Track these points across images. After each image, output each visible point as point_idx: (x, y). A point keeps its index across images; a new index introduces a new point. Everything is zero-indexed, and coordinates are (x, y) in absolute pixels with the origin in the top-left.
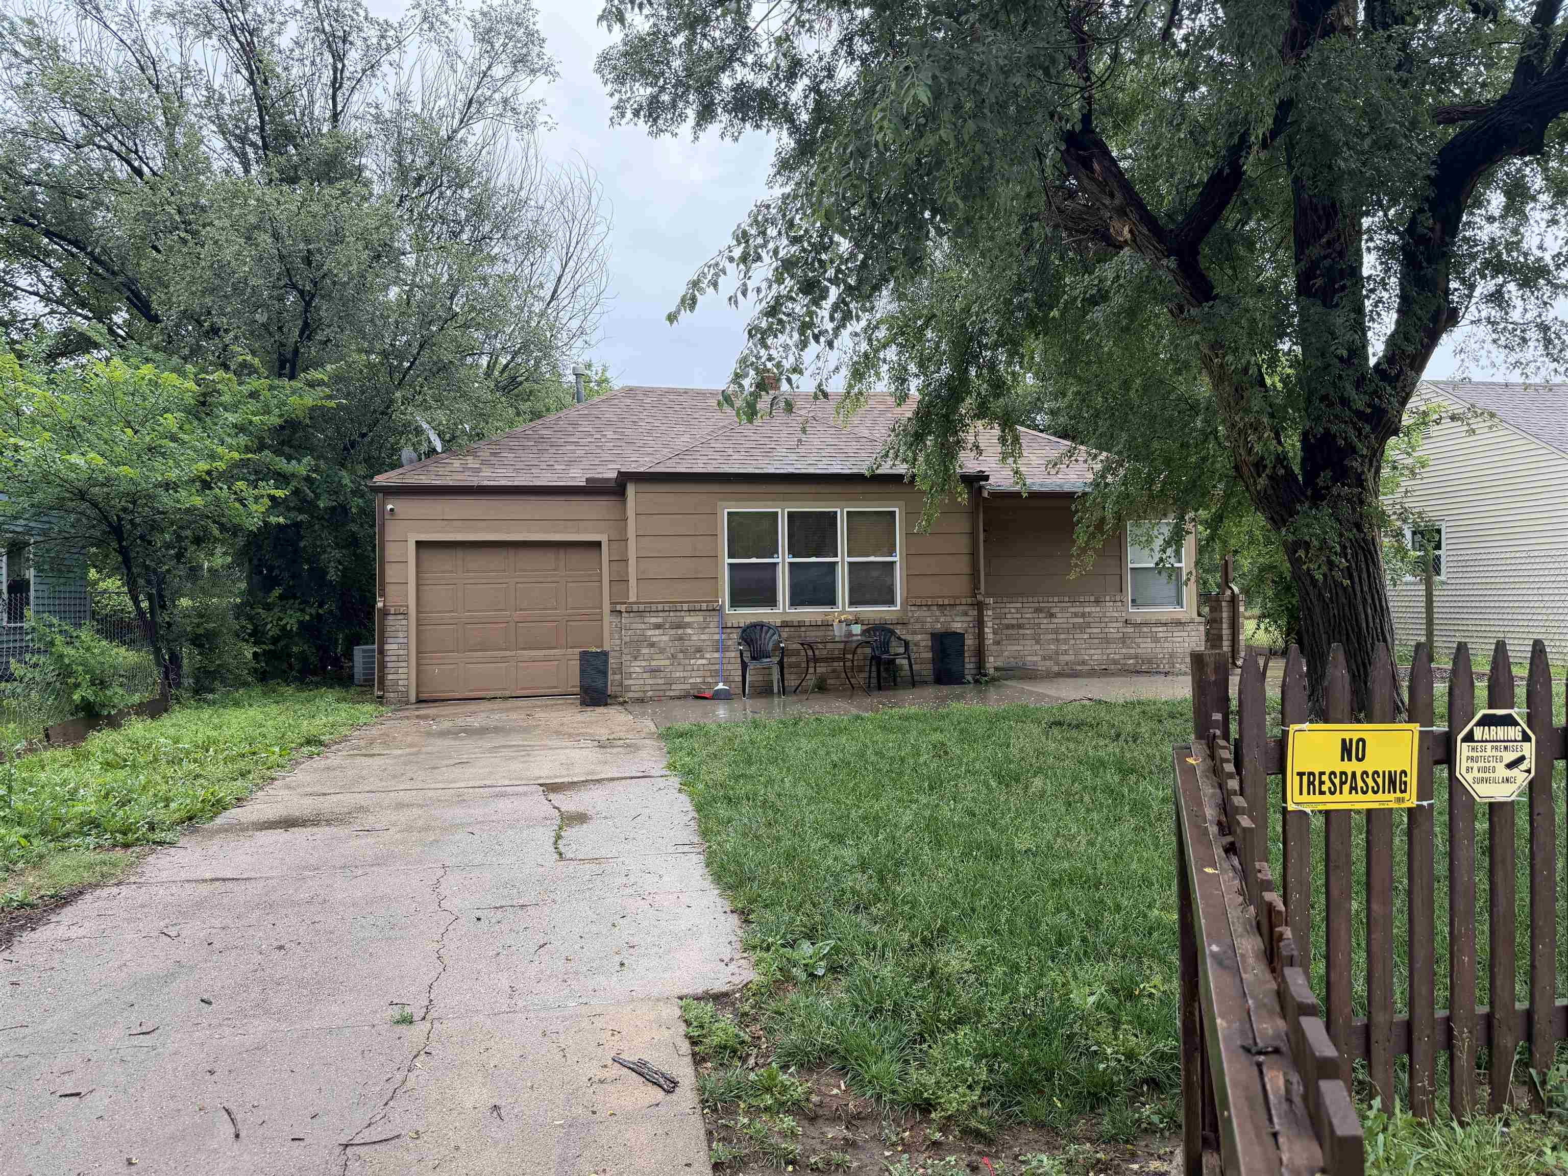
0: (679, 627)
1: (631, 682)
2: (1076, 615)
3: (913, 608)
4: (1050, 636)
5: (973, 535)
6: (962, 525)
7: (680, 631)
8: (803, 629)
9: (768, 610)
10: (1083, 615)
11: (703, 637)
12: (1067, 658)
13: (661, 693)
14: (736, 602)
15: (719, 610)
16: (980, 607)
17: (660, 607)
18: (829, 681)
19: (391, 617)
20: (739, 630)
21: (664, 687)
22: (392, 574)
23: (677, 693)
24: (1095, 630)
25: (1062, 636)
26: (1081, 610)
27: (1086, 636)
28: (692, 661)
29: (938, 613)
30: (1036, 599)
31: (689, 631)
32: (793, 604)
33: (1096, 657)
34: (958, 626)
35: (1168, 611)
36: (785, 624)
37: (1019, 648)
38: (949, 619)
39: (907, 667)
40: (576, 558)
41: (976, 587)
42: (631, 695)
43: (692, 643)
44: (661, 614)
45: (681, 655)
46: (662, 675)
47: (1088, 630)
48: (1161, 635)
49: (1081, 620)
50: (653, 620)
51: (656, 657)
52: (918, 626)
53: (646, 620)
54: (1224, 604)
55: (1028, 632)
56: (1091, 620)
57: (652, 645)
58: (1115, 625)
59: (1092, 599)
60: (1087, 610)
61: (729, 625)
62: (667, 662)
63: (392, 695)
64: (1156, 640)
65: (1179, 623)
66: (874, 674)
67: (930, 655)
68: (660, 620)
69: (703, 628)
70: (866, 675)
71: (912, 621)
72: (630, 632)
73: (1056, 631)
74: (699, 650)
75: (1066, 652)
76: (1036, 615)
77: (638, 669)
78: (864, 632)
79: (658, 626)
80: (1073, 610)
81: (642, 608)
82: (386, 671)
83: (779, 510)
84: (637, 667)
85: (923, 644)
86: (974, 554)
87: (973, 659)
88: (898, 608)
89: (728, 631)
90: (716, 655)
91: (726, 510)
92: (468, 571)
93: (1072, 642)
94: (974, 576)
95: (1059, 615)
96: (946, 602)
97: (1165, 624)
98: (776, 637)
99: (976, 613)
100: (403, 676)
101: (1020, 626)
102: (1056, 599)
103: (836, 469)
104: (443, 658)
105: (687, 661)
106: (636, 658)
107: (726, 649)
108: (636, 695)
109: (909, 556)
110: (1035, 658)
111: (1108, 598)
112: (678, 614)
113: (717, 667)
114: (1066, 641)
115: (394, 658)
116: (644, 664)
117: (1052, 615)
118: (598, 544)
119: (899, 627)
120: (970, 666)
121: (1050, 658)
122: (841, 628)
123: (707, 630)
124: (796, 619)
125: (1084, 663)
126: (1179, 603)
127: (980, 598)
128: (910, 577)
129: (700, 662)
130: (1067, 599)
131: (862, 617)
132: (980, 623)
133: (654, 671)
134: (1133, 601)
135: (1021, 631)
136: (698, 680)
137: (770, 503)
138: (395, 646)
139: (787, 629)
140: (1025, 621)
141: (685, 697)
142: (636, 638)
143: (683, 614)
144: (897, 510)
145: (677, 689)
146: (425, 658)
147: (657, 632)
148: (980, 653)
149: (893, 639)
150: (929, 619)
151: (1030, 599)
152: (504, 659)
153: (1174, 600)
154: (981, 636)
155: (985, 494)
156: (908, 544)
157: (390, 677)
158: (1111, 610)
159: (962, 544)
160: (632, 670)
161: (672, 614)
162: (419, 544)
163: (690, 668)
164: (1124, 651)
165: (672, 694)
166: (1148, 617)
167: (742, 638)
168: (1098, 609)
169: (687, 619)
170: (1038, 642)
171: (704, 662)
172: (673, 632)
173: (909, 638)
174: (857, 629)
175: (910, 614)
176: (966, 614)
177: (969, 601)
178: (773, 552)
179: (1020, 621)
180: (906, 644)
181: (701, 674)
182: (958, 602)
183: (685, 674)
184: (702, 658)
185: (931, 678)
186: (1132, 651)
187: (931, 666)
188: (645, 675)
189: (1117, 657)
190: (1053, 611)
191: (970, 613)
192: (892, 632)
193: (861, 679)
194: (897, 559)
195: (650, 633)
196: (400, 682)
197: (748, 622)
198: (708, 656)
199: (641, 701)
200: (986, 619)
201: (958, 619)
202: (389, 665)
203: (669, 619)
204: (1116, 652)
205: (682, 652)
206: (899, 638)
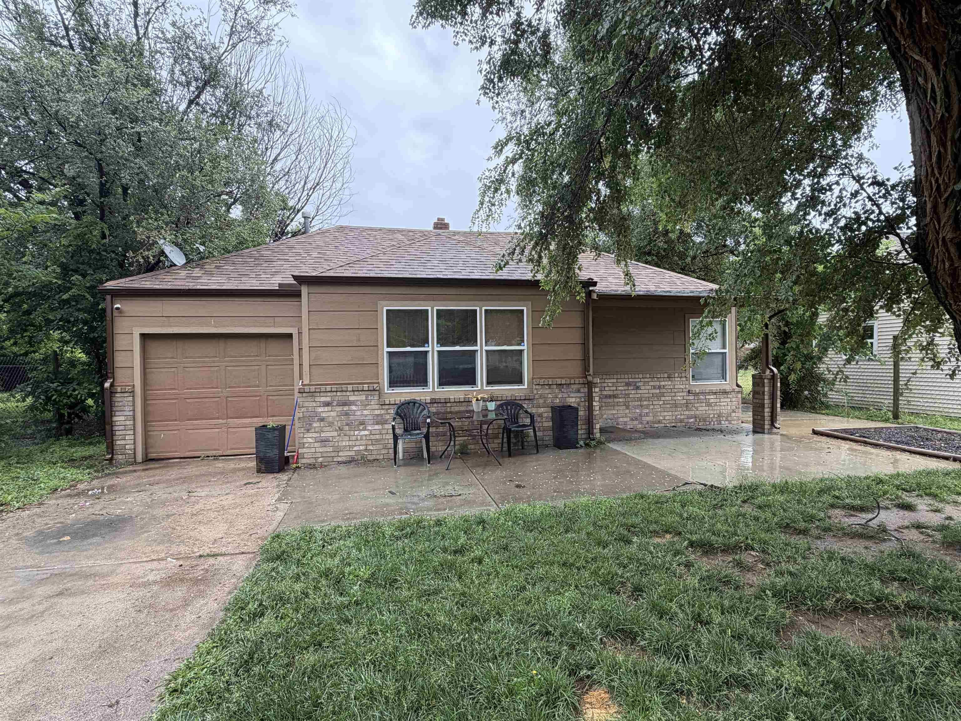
0: (345, 404)
1: (304, 450)
2: (654, 387)
3: (537, 387)
4: (637, 403)
5: (585, 328)
6: (576, 320)
7: (346, 408)
8: (449, 405)
9: (419, 390)
10: (659, 387)
11: (365, 412)
12: (648, 419)
13: (330, 459)
14: (393, 383)
15: (380, 392)
16: (590, 385)
17: (328, 388)
18: (469, 447)
19: (117, 395)
20: (396, 407)
21: (333, 454)
22: (120, 360)
23: (344, 459)
24: (667, 398)
25: (645, 403)
26: (658, 383)
27: (661, 403)
28: (356, 433)
29: (557, 391)
30: (626, 376)
31: (354, 408)
32: (442, 383)
33: (667, 418)
34: (572, 401)
35: (716, 384)
36: (434, 402)
37: (614, 412)
38: (565, 395)
39: (532, 434)
40: (274, 347)
41: (586, 369)
42: (304, 461)
43: (357, 418)
44: (329, 394)
45: (347, 428)
46: (331, 444)
47: (663, 398)
48: (712, 401)
49: (658, 391)
50: (323, 399)
51: (326, 429)
52: (541, 401)
53: (317, 399)
54: (766, 381)
55: (621, 400)
56: (664, 391)
57: (322, 420)
58: (681, 394)
59: (666, 375)
60: (663, 383)
61: (387, 402)
62: (335, 434)
63: (120, 457)
64: (709, 405)
65: (725, 392)
66: (505, 440)
67: (550, 424)
68: (328, 399)
69: (365, 405)
70: (500, 441)
71: (537, 397)
72: (303, 410)
73: (640, 400)
74: (362, 423)
75: (647, 415)
76: (626, 388)
77: (310, 440)
78: (498, 407)
79: (327, 404)
80: (652, 384)
81: (313, 389)
82: (115, 438)
83: (429, 308)
84: (309, 438)
85: (545, 415)
86: (585, 345)
87: (584, 427)
88: (526, 387)
89: (387, 407)
90: (377, 427)
91: (385, 307)
92: (186, 358)
93: (652, 407)
94: (585, 360)
95: (642, 388)
96: (563, 382)
97: (715, 393)
98: (425, 412)
99: (586, 390)
100: (129, 442)
101: (615, 396)
102: (641, 376)
103: (476, 275)
104: (167, 425)
105: (352, 433)
106: (308, 431)
107: (385, 422)
108: (308, 461)
109: (534, 346)
110: (625, 419)
111: (676, 375)
112: (344, 394)
113: (378, 437)
114: (647, 407)
115: (121, 428)
116: (315, 435)
117: (638, 388)
118: (290, 336)
119: (526, 402)
120: (582, 431)
121: (636, 419)
122: (478, 404)
123: (368, 407)
124: (443, 397)
125: (659, 422)
126: (724, 377)
127: (590, 378)
128: (535, 361)
129: (363, 433)
130: (648, 376)
131: (496, 394)
132: (590, 398)
133: (324, 441)
134: (693, 376)
135: (616, 400)
136: (362, 448)
137: (422, 302)
138: (123, 418)
139: (435, 405)
140: (619, 392)
141: (350, 462)
142: (307, 414)
143: (348, 393)
144: (525, 309)
145: (344, 455)
146: (150, 426)
147: (326, 409)
148: (590, 422)
149: (521, 412)
150: (550, 396)
151: (623, 376)
152: (216, 426)
153: (720, 375)
154: (590, 408)
155: (595, 296)
156: (533, 336)
157: (118, 442)
158: (679, 384)
159: (576, 336)
160: (305, 440)
161: (339, 394)
162: (144, 337)
163: (354, 438)
164: (687, 413)
165: (340, 459)
166: (703, 388)
167: (397, 413)
168: (670, 383)
169: (352, 398)
170: (627, 407)
171: (366, 433)
172: (339, 409)
173: (534, 411)
174: (492, 406)
175: (535, 392)
176: (579, 391)
177: (581, 381)
178: (425, 341)
179: (615, 392)
180: (532, 417)
181: (364, 442)
182: (572, 382)
183: (351, 443)
184: (364, 429)
185: (551, 442)
186: (693, 413)
187: (551, 433)
188: (316, 445)
189: (682, 417)
190: (639, 384)
191: (582, 390)
192: (521, 407)
193: (494, 445)
194: (525, 348)
195: (320, 410)
196: (127, 447)
197: (403, 400)
198: (369, 428)
199: (312, 467)
200: (594, 395)
201: (572, 395)
202: (117, 433)
203: (336, 399)
204: (682, 414)
205: (347, 425)
206: (526, 412)
